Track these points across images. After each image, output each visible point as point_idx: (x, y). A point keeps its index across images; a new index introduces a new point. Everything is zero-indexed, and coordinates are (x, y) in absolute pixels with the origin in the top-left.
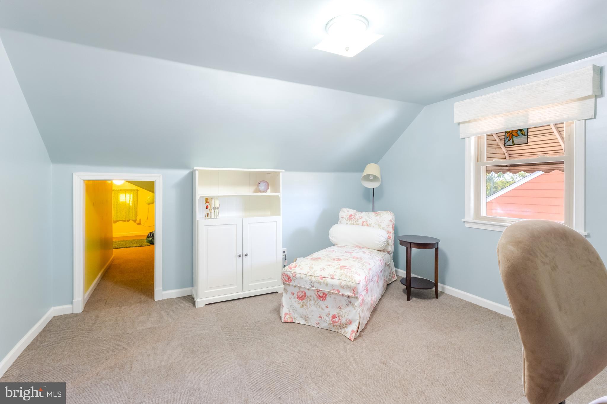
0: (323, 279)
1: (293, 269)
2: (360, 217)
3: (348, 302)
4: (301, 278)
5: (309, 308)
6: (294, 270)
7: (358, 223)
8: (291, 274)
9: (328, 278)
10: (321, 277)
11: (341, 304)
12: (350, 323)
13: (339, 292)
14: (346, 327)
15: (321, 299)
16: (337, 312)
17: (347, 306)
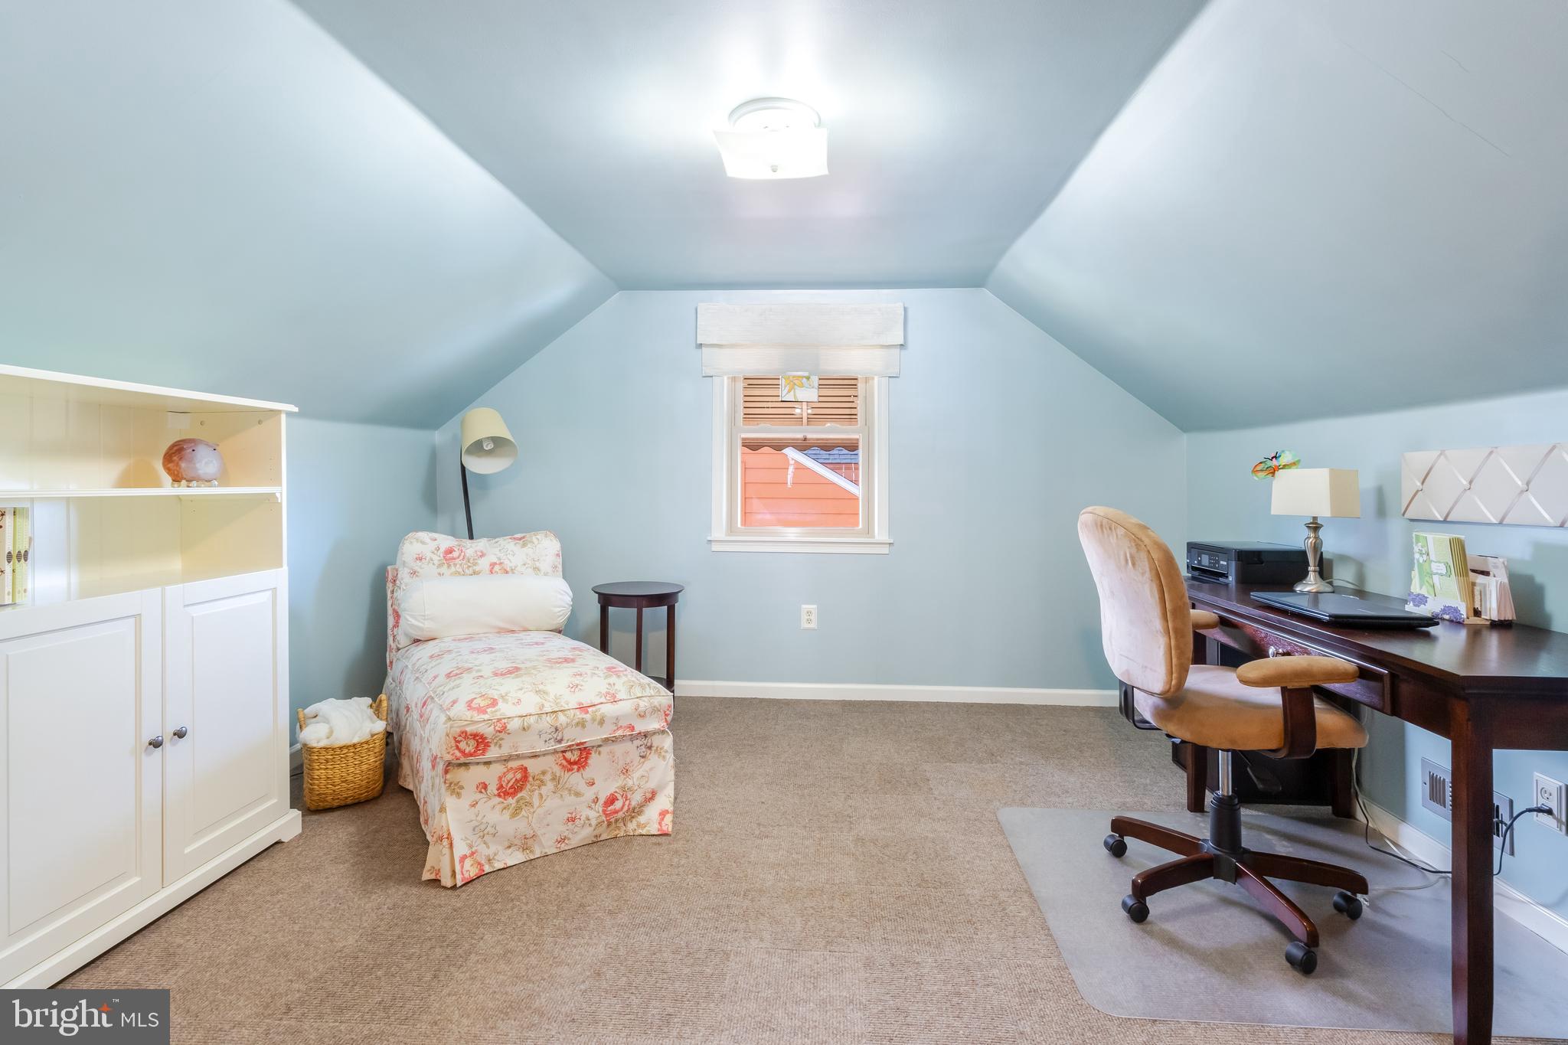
0: (590, 709)
1: (489, 710)
2: (479, 554)
3: (644, 750)
4: (524, 728)
5: (540, 806)
6: (496, 711)
7: (477, 568)
8: (490, 726)
9: (602, 703)
10: (583, 708)
11: (628, 761)
12: (652, 796)
13: (632, 728)
14: (640, 813)
15: (576, 767)
16: (618, 785)
17: (643, 760)
